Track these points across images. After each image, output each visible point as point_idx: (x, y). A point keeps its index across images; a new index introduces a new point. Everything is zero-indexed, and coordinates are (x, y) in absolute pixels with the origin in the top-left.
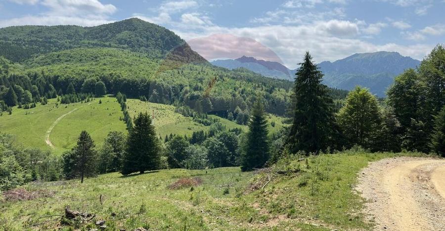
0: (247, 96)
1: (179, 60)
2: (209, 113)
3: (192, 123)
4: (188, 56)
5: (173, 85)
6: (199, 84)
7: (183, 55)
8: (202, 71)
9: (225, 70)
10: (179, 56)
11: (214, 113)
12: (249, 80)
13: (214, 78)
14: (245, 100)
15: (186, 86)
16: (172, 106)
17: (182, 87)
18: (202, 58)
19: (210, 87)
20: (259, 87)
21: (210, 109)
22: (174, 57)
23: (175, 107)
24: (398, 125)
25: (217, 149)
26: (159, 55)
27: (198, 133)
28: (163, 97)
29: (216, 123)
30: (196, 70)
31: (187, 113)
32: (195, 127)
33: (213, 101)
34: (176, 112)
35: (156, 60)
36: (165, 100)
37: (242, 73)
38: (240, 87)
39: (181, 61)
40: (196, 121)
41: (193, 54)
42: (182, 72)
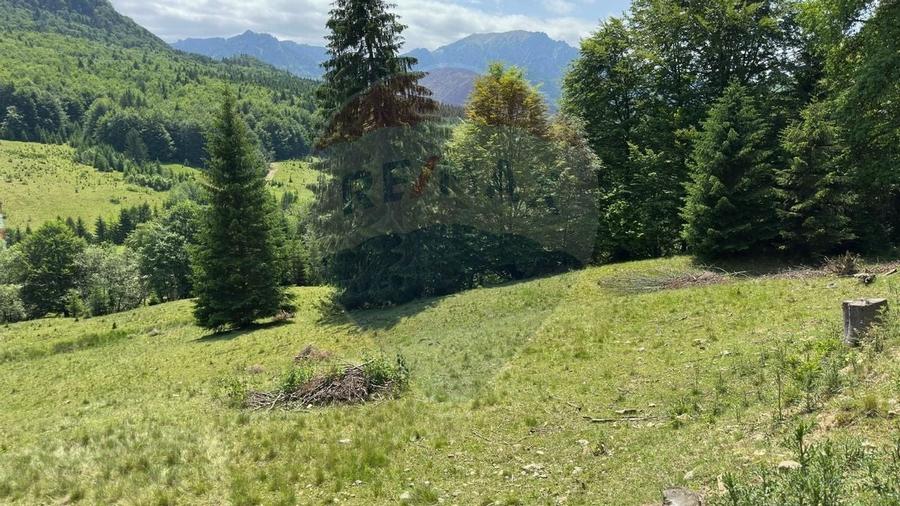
0: (258, 118)
1: (84, 35)
2: (166, 161)
3: (122, 185)
4: (107, 26)
5: (65, 96)
6: (136, 92)
7: (95, 23)
8: (144, 61)
9: (203, 60)
10: (83, 27)
11: (178, 159)
12: (263, 82)
13: (175, 78)
14: (253, 127)
15: (100, 96)
16: (65, 147)
17: (88, 97)
18: (145, 31)
19: (165, 98)
20: (283, 97)
21: (169, 151)
22: (70, 27)
23: (72, 150)
24: (596, 164)
25: (162, 252)
26: (30, 22)
27: (133, 210)
28: (38, 126)
29: (185, 183)
30: (129, 58)
31: (106, 163)
32: (130, 195)
33: (174, 131)
34: (78, 161)
35: (15, 33)
36: (43, 133)
37: (246, 68)
38: (240, 97)
39: (90, 37)
40: (131, 181)
41: (122, 22)
42: (90, 62)
